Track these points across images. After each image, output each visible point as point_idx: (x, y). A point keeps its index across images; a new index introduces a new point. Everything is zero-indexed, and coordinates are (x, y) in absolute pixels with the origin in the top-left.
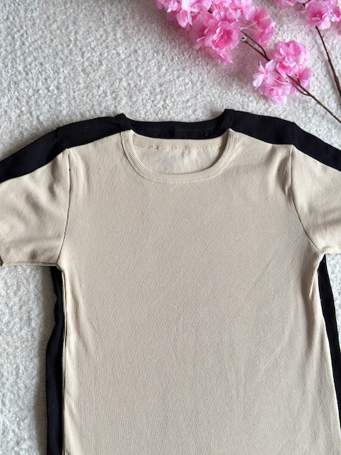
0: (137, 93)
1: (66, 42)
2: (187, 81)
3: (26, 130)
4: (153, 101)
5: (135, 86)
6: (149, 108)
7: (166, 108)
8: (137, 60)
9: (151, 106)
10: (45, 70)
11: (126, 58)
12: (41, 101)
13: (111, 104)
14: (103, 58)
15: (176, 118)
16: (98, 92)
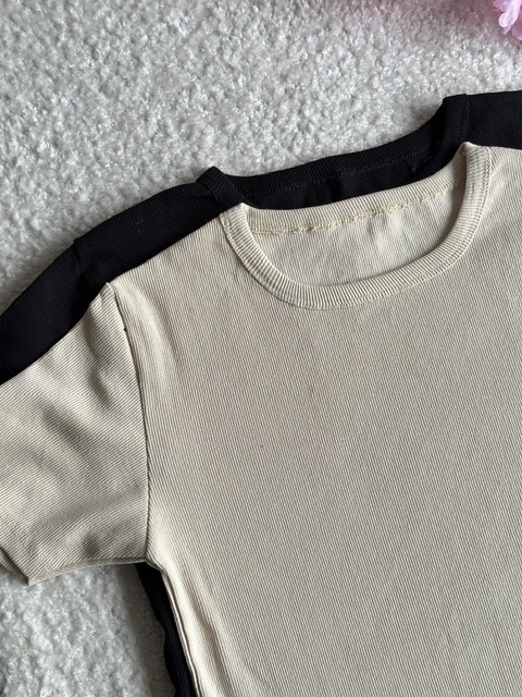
0: (235, 110)
1: (49, 33)
2: (341, 53)
3: (9, 258)
4: (275, 121)
5: (226, 95)
6: (268, 138)
7: (307, 129)
8: (217, 33)
9: (273, 134)
10: (18, 110)
11: (191, 35)
12: (27, 184)
13: (183, 152)
14: (139, 47)
15: (335, 146)
16: (146, 129)
